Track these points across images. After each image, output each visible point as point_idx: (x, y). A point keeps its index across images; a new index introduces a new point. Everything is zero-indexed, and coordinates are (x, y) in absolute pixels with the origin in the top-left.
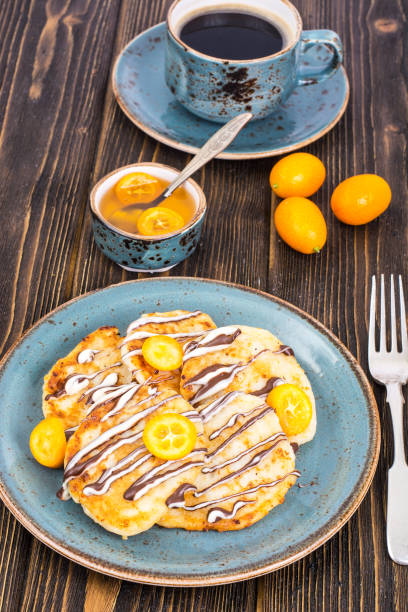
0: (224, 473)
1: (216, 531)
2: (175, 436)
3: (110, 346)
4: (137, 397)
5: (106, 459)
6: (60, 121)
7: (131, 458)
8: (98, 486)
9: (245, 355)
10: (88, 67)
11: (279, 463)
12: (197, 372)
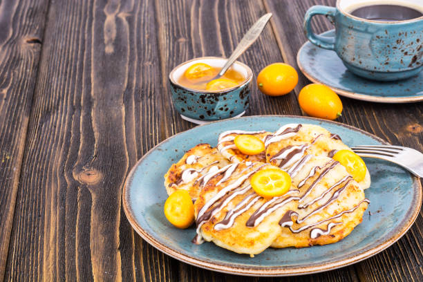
0: (314, 207)
1: (318, 245)
2: (275, 181)
3: (207, 153)
4: (238, 170)
5: (227, 206)
6: (131, 61)
7: (246, 202)
8: (226, 222)
9: (308, 139)
10: (142, 34)
11: (353, 196)
12: (277, 152)
